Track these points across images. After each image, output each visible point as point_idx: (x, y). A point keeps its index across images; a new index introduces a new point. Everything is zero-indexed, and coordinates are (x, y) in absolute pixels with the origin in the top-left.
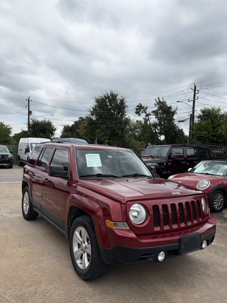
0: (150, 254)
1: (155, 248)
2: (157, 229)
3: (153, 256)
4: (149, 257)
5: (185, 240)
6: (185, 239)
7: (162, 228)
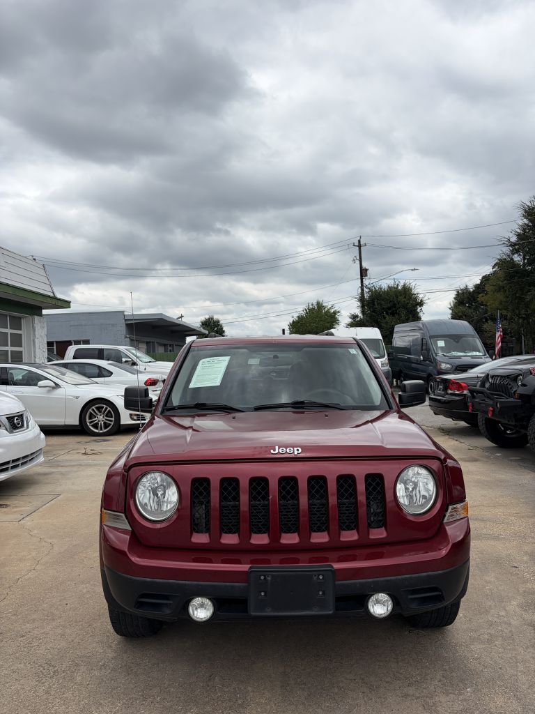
0: (166, 598)
1: (169, 583)
2: (201, 539)
3: (171, 602)
4: (167, 604)
5: (262, 578)
6: (265, 576)
7: (215, 538)
